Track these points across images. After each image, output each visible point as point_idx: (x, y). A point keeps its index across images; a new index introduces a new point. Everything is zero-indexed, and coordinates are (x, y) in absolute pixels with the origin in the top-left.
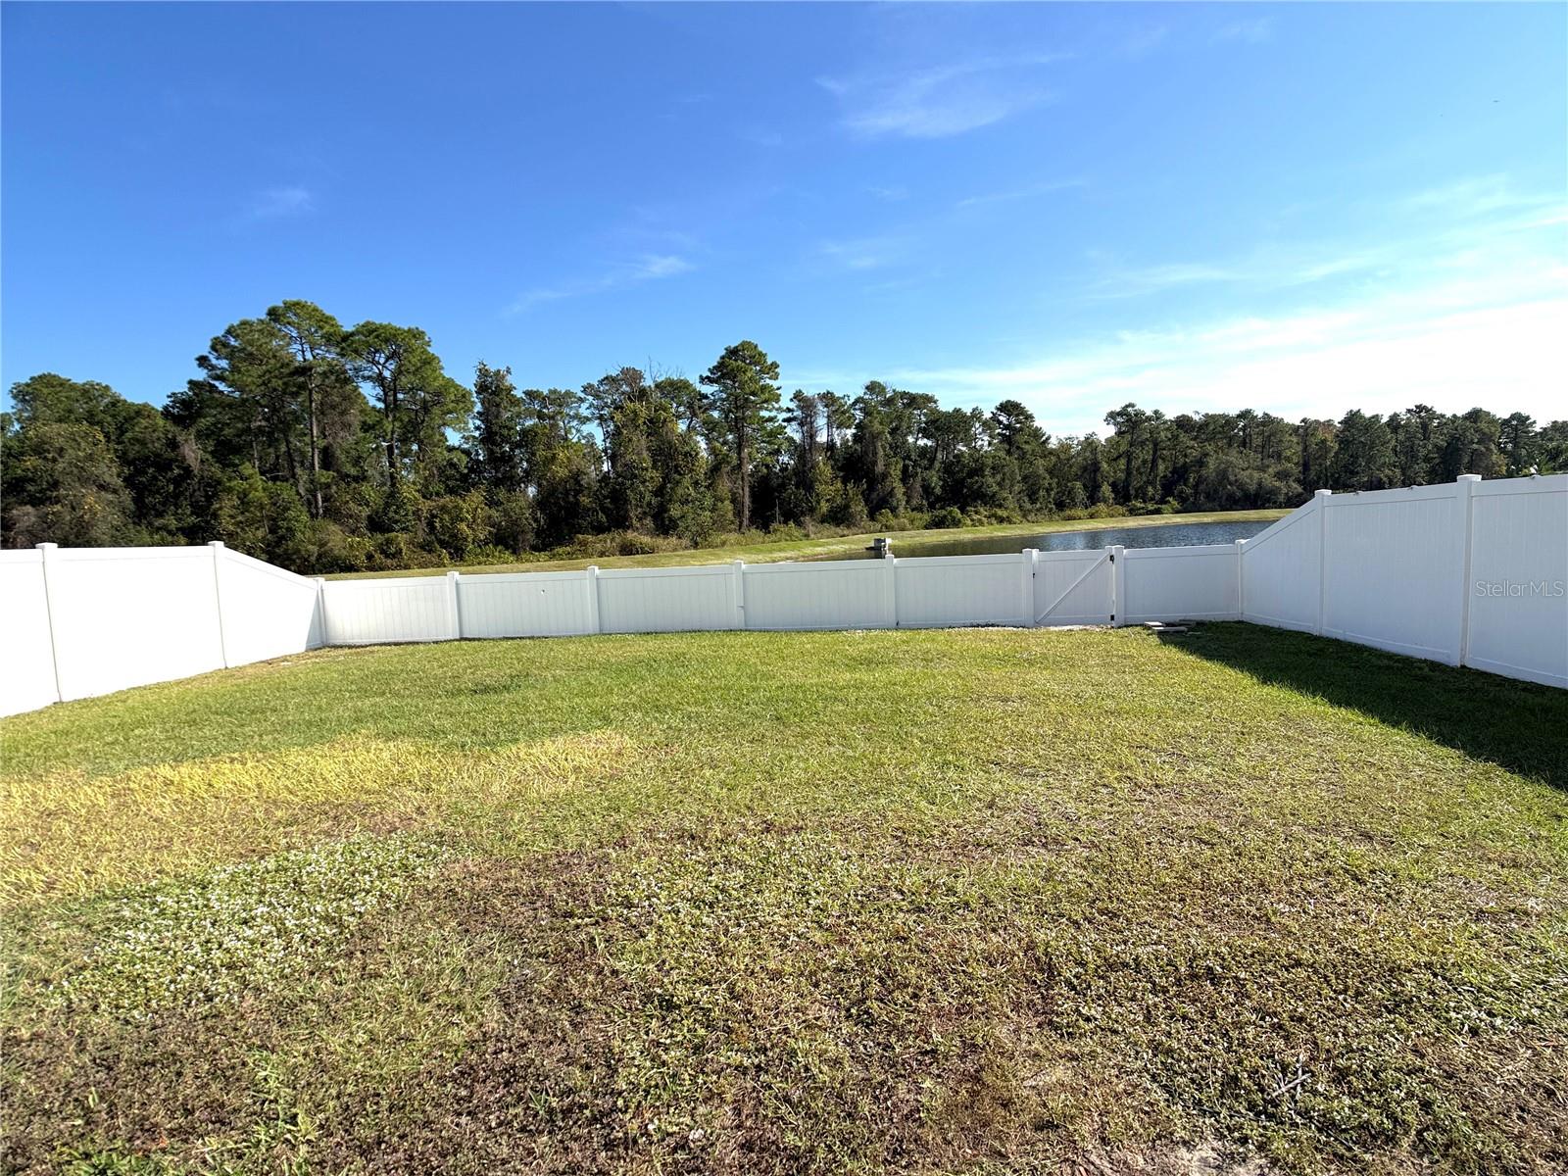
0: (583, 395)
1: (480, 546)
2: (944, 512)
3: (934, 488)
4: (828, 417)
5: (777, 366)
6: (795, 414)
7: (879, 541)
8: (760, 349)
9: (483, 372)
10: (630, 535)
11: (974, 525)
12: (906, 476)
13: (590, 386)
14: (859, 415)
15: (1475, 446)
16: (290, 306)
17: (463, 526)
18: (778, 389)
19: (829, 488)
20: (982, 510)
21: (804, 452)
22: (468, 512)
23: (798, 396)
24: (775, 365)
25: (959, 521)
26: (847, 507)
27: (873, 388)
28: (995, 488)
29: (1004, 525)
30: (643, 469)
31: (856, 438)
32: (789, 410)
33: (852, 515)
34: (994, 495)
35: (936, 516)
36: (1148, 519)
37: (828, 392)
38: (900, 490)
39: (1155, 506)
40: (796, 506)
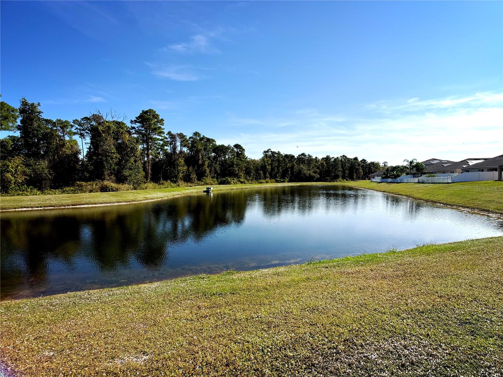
0: (73, 124)
2: (224, 179)
3: (218, 171)
4: (181, 142)
6: (168, 140)
7: (208, 188)
8: (157, 113)
10: (106, 183)
11: (235, 184)
12: (208, 166)
13: (77, 120)
14: (191, 143)
15: (357, 167)
19: (183, 168)
20: (235, 179)
23: (169, 133)
24: (162, 120)
25: (230, 182)
26: (189, 175)
27: (196, 134)
28: (237, 172)
29: (243, 184)
32: (166, 138)
33: (191, 179)
34: (237, 174)
35: (222, 180)
36: (283, 184)
37: (181, 133)
38: (208, 171)
39: (283, 180)
40: (170, 174)
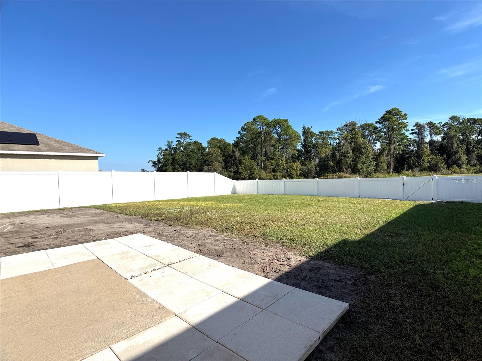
1: (298, 177)
4: (430, 131)
5: (407, 115)
6: (415, 131)
8: (399, 110)
9: (304, 128)
10: (342, 174)
12: (468, 152)
13: (339, 128)
14: (446, 129)
17: (294, 171)
18: (407, 123)
19: (428, 157)
21: (420, 143)
22: (295, 167)
23: (417, 125)
24: (406, 115)
26: (437, 164)
27: (453, 118)
31: (443, 138)
32: (412, 130)
33: (439, 168)
37: (431, 122)
38: (464, 158)
40: (413, 164)
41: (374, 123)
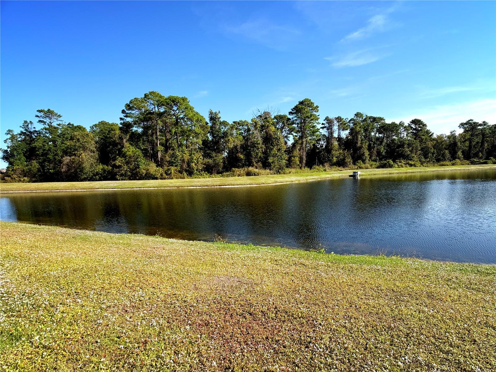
1: (199, 172)
2: (386, 162)
3: (382, 152)
4: (339, 126)
6: (325, 125)
7: (355, 172)
8: (312, 101)
9: (211, 113)
10: (251, 168)
11: (399, 167)
12: (370, 148)
14: (351, 125)
16: (151, 93)
17: (193, 165)
18: (318, 116)
19: (337, 152)
20: (402, 161)
21: (329, 139)
23: (327, 119)
24: (317, 107)
25: (392, 165)
26: (344, 159)
27: (357, 115)
28: (409, 153)
29: (413, 167)
30: (258, 144)
31: (351, 134)
32: (323, 124)
33: (346, 163)
34: (408, 155)
35: (382, 163)
36: (481, 166)
37: (339, 117)
38: (367, 153)
39: (484, 161)
40: (323, 159)
41: (287, 114)
